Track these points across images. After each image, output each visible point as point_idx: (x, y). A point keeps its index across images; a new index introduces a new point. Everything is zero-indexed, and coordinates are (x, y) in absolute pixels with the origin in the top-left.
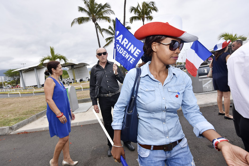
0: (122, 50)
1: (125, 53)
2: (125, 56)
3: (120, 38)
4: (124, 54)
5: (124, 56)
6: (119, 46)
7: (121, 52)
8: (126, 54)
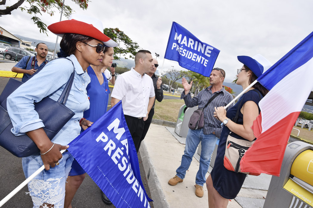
0: (191, 54)
1: (195, 56)
2: (196, 60)
3: (185, 41)
4: (194, 58)
5: (194, 60)
6: (186, 51)
7: (190, 56)
8: (197, 57)
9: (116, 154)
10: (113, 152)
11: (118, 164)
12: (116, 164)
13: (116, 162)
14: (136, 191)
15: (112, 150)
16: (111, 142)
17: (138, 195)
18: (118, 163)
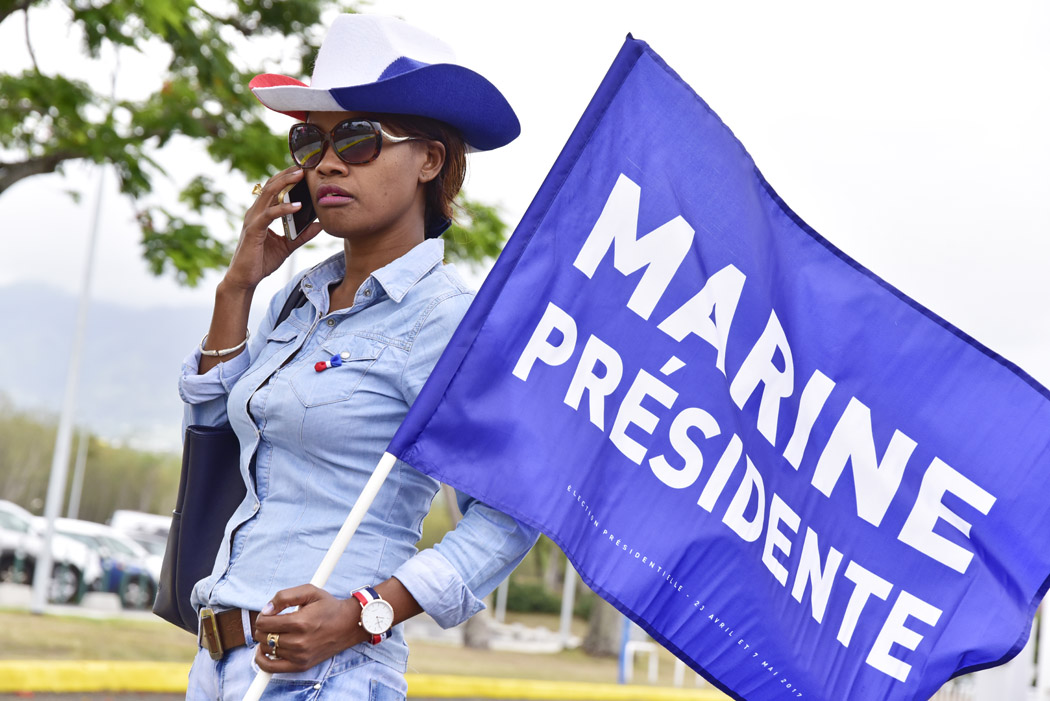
9: (631, 411)
10: (613, 403)
11: (652, 461)
12: (638, 460)
13: (634, 452)
14: (780, 574)
15: (606, 397)
16: (597, 349)
17: (798, 594)
18: (648, 457)
